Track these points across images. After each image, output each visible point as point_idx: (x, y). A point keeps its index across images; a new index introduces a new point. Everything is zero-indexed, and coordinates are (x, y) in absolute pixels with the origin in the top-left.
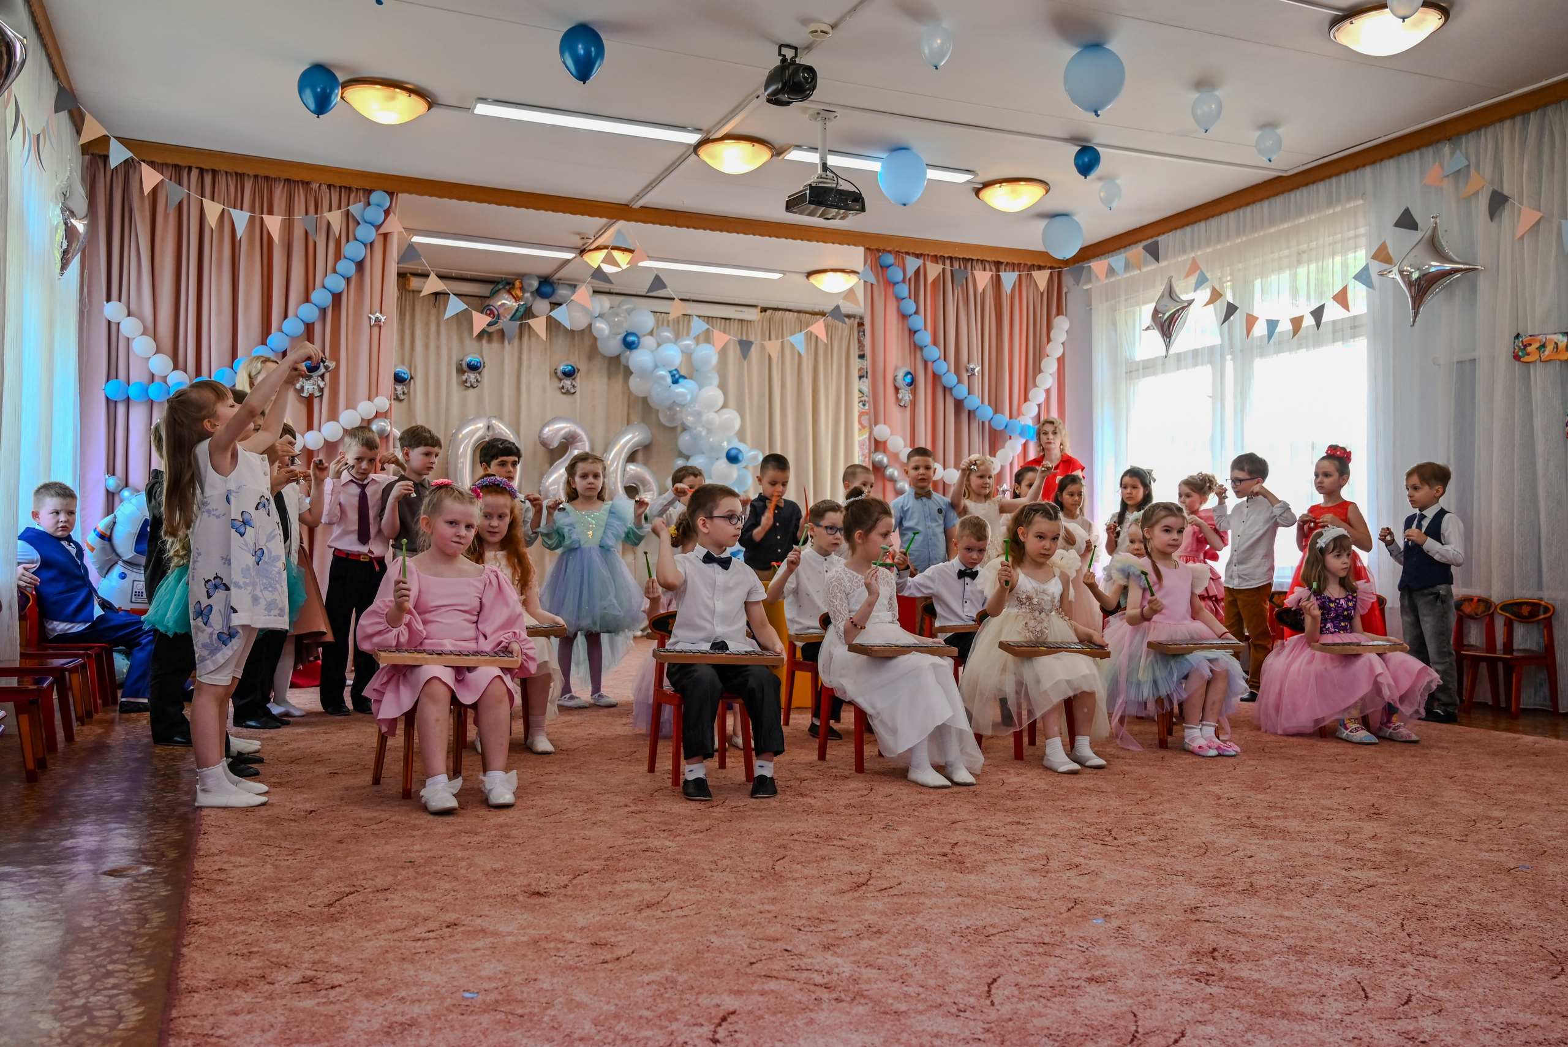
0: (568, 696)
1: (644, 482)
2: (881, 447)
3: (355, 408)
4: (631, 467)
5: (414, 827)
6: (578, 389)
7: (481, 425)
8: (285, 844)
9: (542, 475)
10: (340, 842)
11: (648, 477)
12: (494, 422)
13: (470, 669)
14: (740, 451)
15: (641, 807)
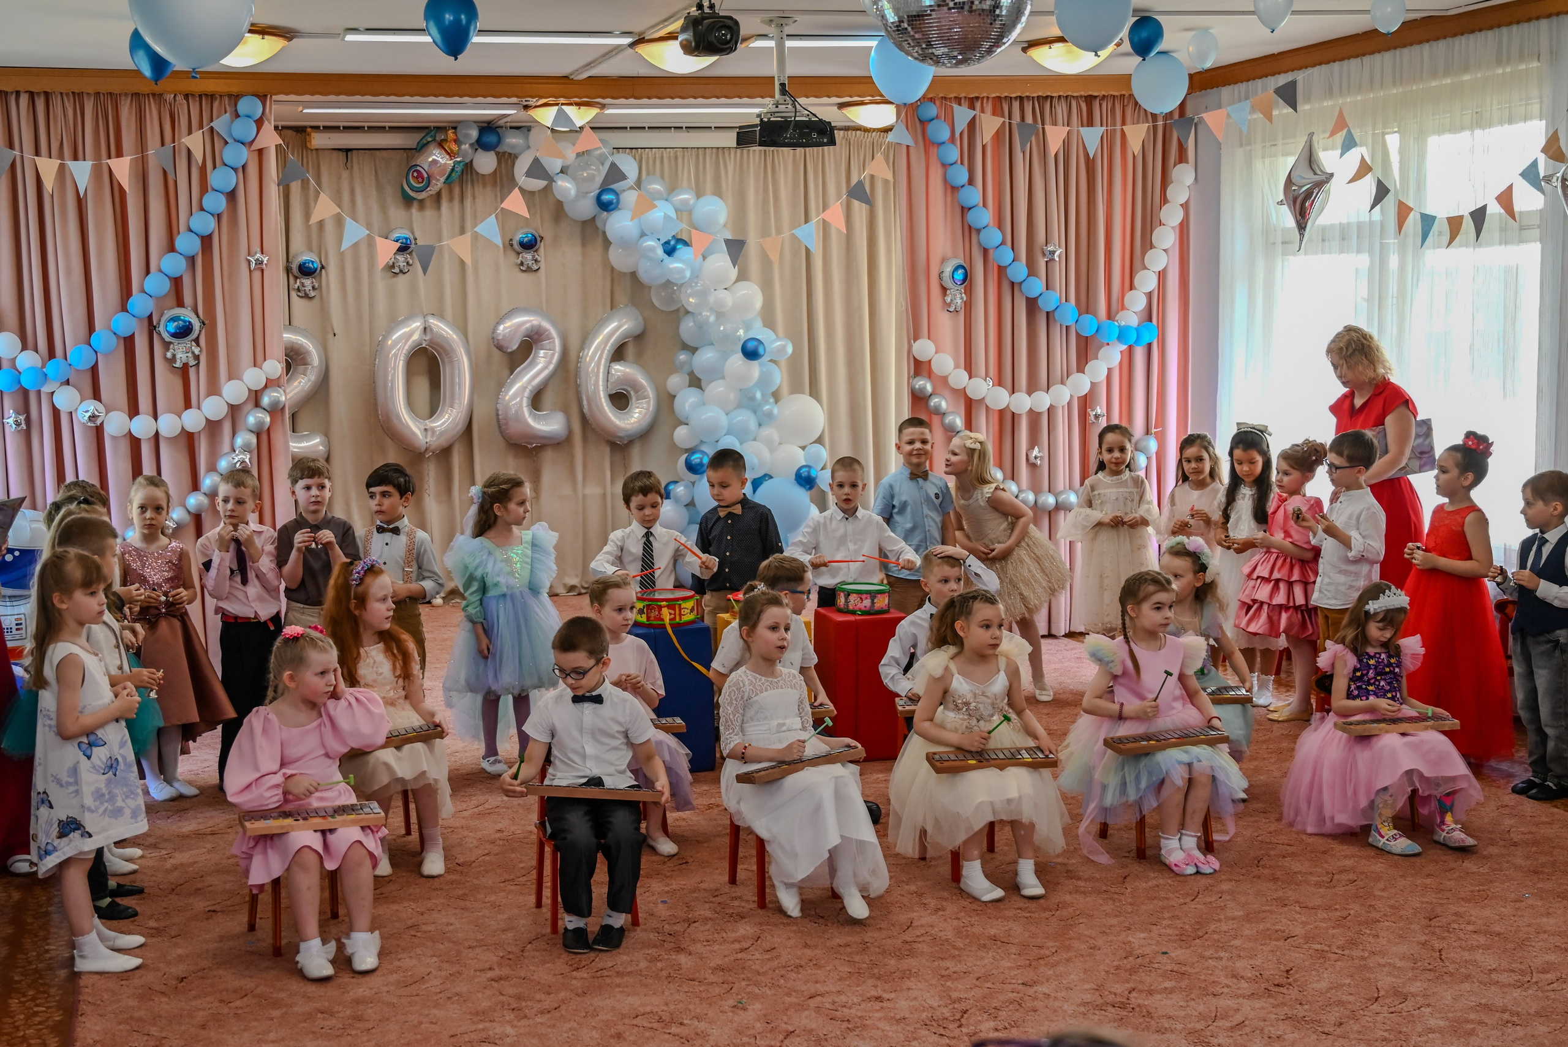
0: (492, 759)
1: (637, 388)
2: (925, 368)
3: (240, 378)
4: (618, 368)
5: (276, 1004)
6: (542, 264)
7: (417, 324)
8: (154, 1031)
9: (501, 385)
10: (203, 1027)
11: (642, 379)
12: (433, 321)
13: (332, 831)
14: (760, 342)
15: (505, 971)
